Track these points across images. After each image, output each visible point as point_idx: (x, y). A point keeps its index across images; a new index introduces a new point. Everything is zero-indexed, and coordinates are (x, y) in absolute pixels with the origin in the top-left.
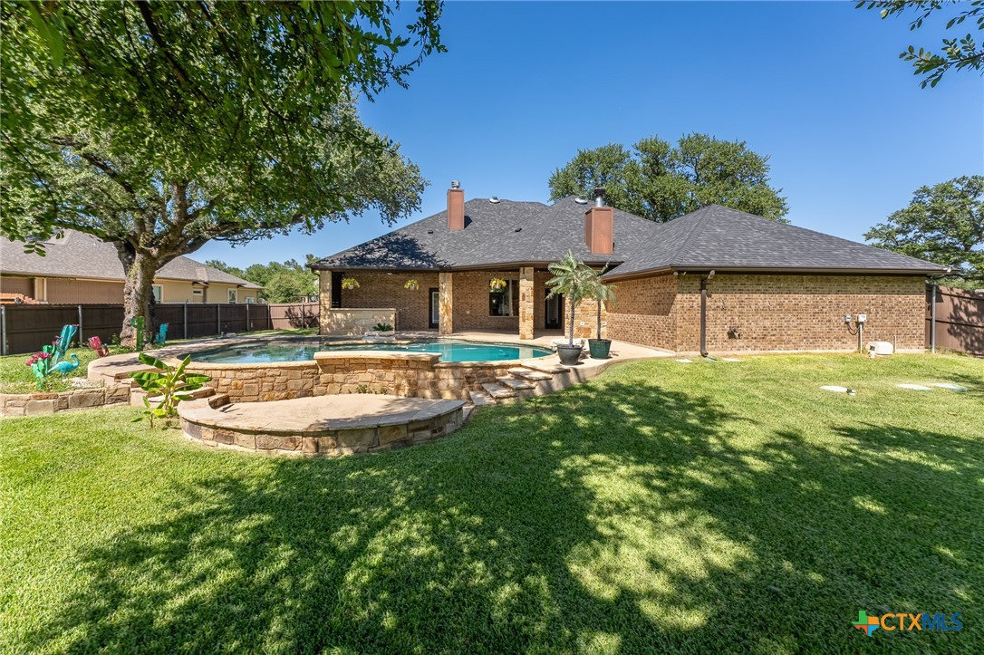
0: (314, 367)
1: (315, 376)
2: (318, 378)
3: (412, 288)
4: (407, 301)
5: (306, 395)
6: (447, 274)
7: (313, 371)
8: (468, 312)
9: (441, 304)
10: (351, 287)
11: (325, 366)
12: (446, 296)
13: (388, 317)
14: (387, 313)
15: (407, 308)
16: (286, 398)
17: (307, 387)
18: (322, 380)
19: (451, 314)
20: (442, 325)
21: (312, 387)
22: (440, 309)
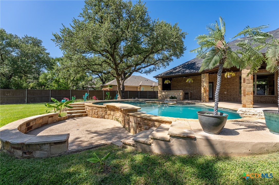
0: (105, 108)
1: (106, 111)
2: (107, 112)
3: (190, 82)
4: (195, 88)
5: (103, 118)
6: (205, 74)
7: (105, 109)
8: (225, 93)
9: (202, 88)
10: (167, 83)
11: (109, 108)
12: (205, 84)
13: (180, 94)
14: (179, 92)
15: (195, 91)
16: (98, 118)
17: (103, 115)
18: (108, 113)
19: (208, 93)
20: (203, 98)
21: (105, 115)
22: (202, 90)
